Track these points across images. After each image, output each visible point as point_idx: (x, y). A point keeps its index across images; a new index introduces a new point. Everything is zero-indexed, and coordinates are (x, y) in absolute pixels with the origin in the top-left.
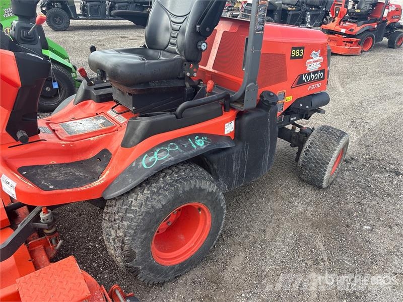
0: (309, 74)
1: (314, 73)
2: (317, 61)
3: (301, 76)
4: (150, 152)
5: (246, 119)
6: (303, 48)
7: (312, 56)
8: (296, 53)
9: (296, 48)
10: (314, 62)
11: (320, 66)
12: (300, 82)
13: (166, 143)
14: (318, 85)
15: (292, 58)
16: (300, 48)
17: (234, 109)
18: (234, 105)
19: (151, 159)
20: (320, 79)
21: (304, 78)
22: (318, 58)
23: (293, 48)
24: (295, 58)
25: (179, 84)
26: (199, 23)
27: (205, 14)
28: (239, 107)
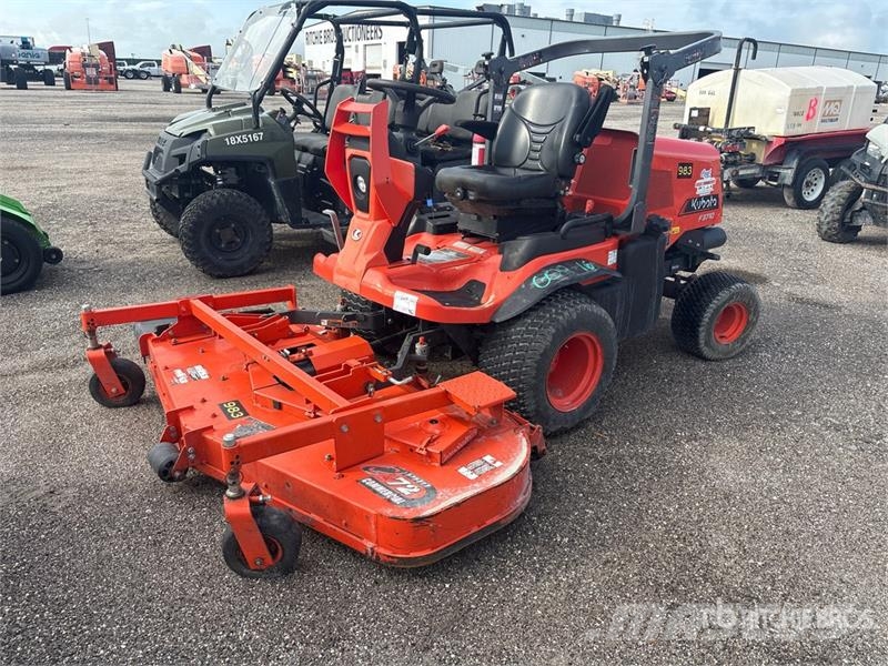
0: (700, 199)
1: (706, 198)
2: (708, 183)
3: (690, 201)
4: (539, 273)
5: (631, 248)
6: (691, 165)
7: (702, 176)
8: (683, 171)
9: (683, 165)
10: (706, 183)
11: (712, 189)
12: (689, 209)
13: (554, 266)
14: (711, 215)
15: (679, 177)
16: (688, 165)
17: (615, 235)
18: (618, 231)
19: (542, 280)
20: (713, 208)
21: (693, 205)
22: (709, 179)
23: (680, 165)
24: (682, 176)
25: (550, 204)
26: (580, 132)
27: (586, 122)
28: (623, 234)
